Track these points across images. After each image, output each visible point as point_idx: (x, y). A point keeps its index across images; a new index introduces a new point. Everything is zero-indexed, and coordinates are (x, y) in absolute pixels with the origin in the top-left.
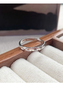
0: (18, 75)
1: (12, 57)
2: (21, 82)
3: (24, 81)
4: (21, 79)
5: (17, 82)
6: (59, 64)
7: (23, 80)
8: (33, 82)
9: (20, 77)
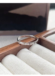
0: (7, 68)
1: (3, 52)
2: (8, 74)
3: (11, 74)
4: (9, 71)
5: (5, 74)
6: (43, 60)
7: (11, 72)
8: (19, 74)
9: (9, 70)
